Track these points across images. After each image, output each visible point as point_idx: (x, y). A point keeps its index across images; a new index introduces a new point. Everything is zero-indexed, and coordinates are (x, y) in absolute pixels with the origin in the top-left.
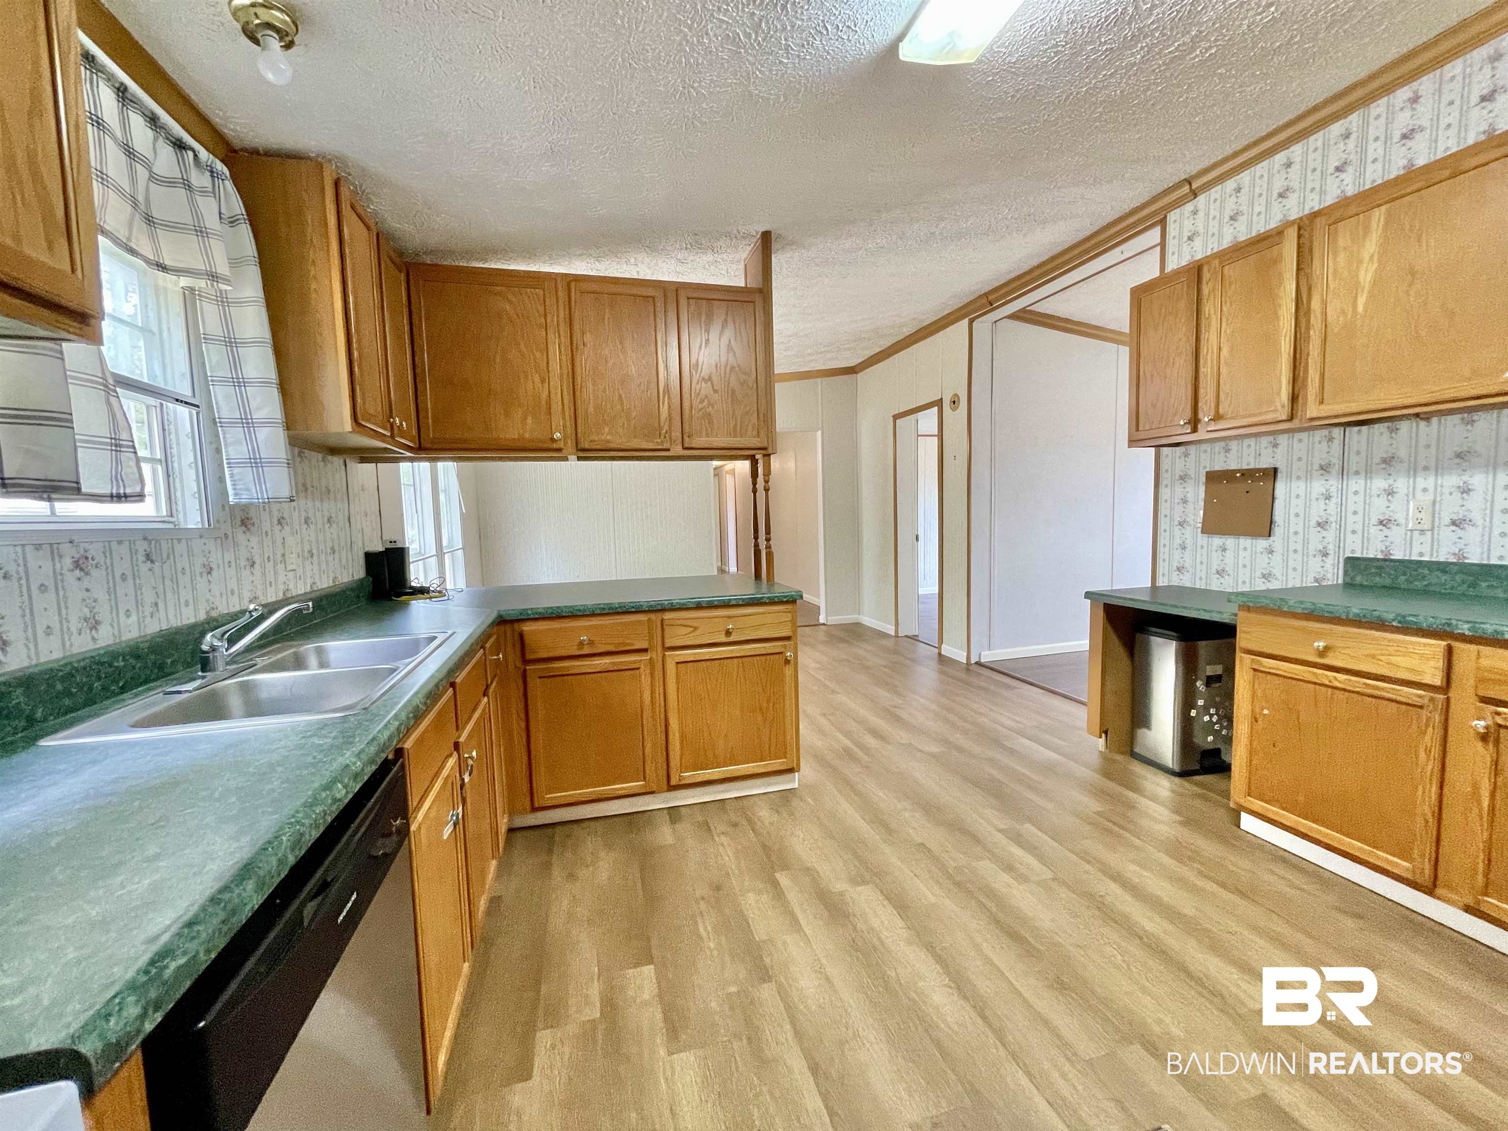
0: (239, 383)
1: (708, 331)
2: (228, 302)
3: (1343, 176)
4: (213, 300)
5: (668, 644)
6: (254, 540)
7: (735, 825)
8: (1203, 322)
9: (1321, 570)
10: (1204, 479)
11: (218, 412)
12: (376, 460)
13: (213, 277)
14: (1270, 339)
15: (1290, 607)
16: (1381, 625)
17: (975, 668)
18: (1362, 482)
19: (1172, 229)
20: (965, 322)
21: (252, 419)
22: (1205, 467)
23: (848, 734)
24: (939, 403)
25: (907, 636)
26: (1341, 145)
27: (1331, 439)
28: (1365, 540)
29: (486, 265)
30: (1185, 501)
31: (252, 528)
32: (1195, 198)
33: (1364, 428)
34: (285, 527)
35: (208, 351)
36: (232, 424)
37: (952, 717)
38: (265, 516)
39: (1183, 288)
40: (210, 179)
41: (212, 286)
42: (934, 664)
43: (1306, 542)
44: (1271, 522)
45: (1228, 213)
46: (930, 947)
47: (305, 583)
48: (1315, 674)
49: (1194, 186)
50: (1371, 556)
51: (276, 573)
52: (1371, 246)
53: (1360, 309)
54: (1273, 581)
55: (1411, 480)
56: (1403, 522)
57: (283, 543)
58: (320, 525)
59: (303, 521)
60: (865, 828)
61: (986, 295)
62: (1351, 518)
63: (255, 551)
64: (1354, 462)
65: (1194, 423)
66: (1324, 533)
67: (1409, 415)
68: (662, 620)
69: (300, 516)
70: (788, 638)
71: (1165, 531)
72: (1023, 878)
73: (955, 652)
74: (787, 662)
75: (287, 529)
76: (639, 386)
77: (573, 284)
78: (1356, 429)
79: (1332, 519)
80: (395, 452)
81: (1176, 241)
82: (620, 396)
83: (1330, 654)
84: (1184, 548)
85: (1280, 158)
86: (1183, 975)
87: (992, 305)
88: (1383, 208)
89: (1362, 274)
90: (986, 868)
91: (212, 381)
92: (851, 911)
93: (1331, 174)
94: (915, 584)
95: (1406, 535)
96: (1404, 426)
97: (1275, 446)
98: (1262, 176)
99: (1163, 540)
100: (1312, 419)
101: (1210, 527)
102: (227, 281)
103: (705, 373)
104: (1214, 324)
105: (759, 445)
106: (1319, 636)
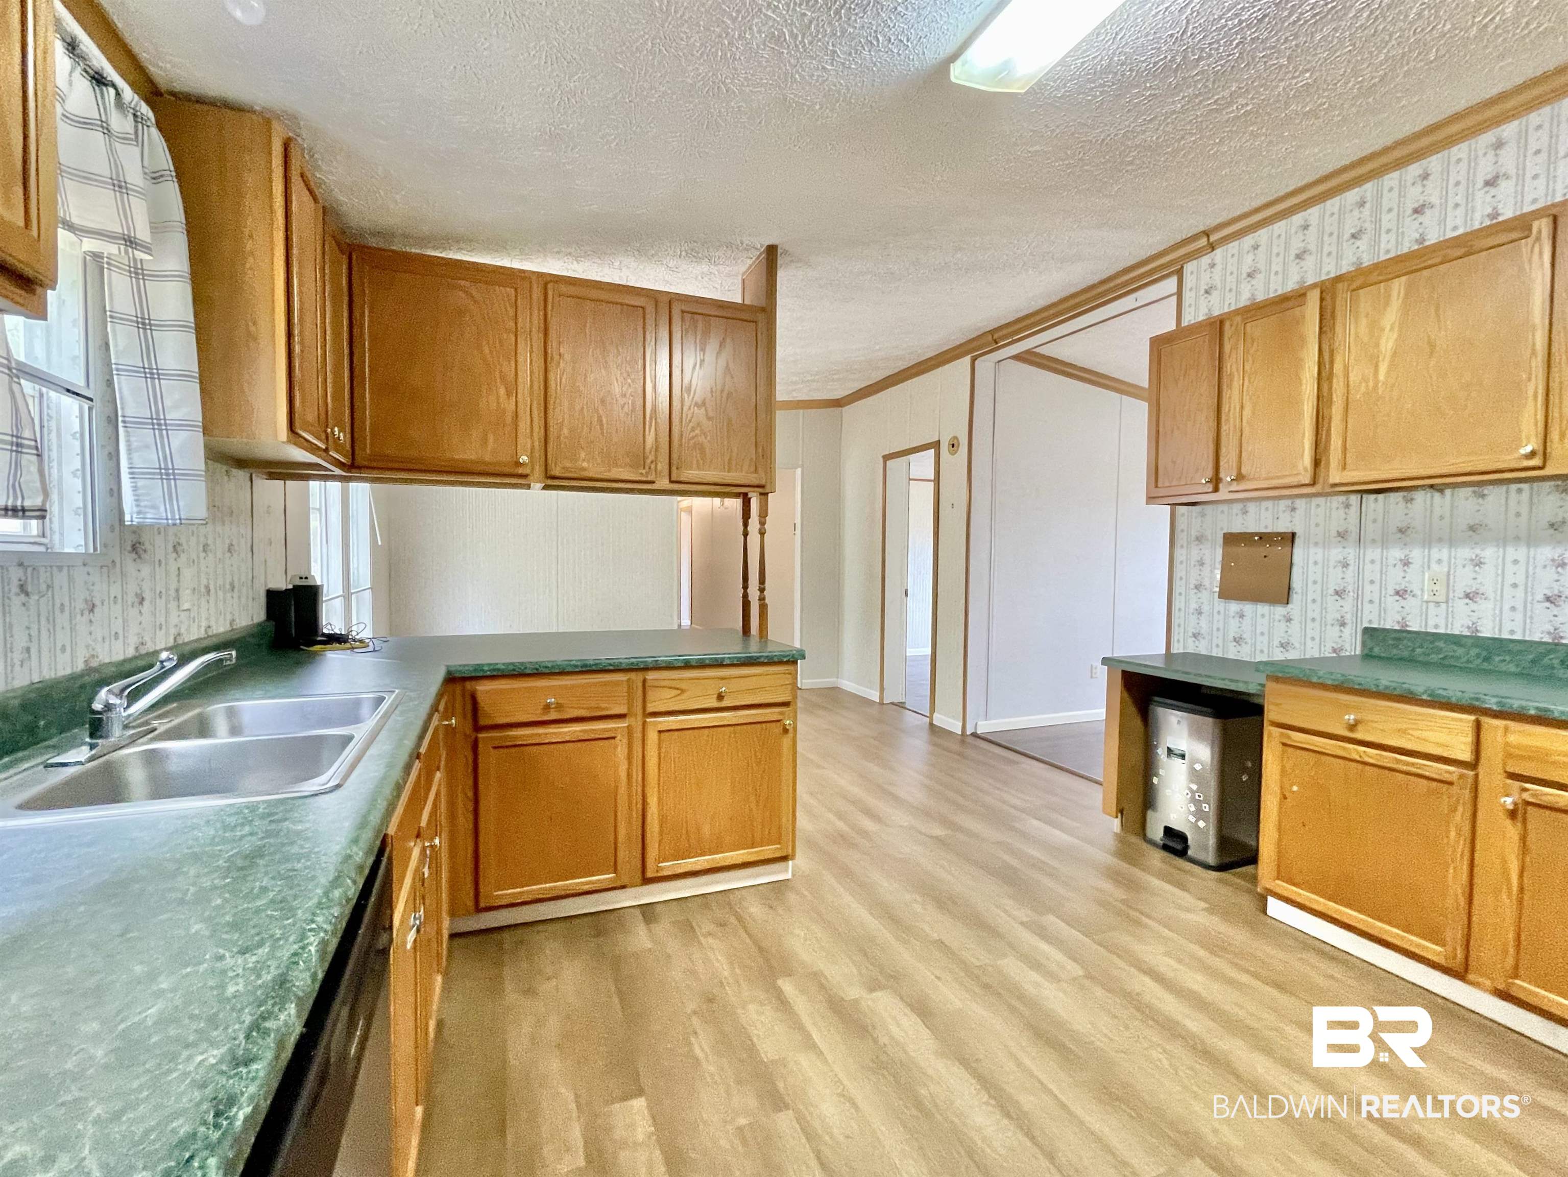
0: (152, 374)
1: (703, 350)
2: (143, 275)
3: (1358, 243)
4: (125, 270)
5: (651, 708)
6: (146, 570)
7: (722, 925)
8: (1225, 380)
9: (1338, 640)
10: (1221, 541)
11: (122, 409)
12: (284, 477)
13: (130, 242)
14: (1294, 402)
15: (1319, 678)
16: (1409, 698)
17: (971, 740)
18: (1379, 550)
19: (1189, 280)
20: (967, 359)
21: (165, 419)
22: (1222, 529)
23: (840, 816)
24: (936, 445)
25: (892, 704)
26: (1356, 213)
27: (1348, 506)
28: (1383, 610)
29: (443, 255)
30: (1201, 563)
31: (144, 556)
32: (1213, 250)
33: (1381, 497)
34: (182, 555)
35: (114, 331)
36: (140, 424)
37: (951, 794)
38: (159, 541)
39: (1204, 342)
40: (133, 123)
41: (126, 252)
42: (925, 734)
43: (1324, 609)
44: (1289, 589)
45: (1245, 269)
46: (964, 1062)
47: (199, 627)
48: (1344, 748)
49: (1212, 239)
50: (1388, 627)
51: (167, 612)
52: (1391, 316)
53: (1381, 377)
54: (1291, 651)
55: (1427, 551)
56: (1419, 593)
57: (179, 575)
58: (219, 555)
59: (201, 549)
60: (874, 924)
61: (992, 332)
62: (1368, 587)
63: (146, 586)
64: (1370, 529)
65: (1216, 482)
66: (1341, 602)
67: (1424, 486)
68: (644, 681)
69: (198, 543)
70: (786, 704)
71: (1180, 594)
72: (1052, 977)
73: (949, 722)
74: (786, 731)
75: (183, 557)
76: (623, 407)
77: (550, 286)
78: (1373, 497)
79: (1350, 588)
80: (326, 469)
81: (1193, 294)
82: (600, 418)
83: (1360, 727)
84: (1200, 613)
85: (1297, 219)
86: (1232, 1078)
87: (996, 343)
88: (1404, 279)
89: (1383, 342)
90: (1012, 967)
91: (117, 370)
92: (869, 1021)
93: (1347, 241)
94: (903, 644)
95: (1421, 606)
96: (1420, 497)
97: (1293, 509)
98: (1279, 236)
99: (1178, 603)
100: (1335, 485)
101: (1227, 592)
102: (147, 249)
103: (698, 398)
104: (1236, 384)
105: (756, 482)
106: (1348, 708)
